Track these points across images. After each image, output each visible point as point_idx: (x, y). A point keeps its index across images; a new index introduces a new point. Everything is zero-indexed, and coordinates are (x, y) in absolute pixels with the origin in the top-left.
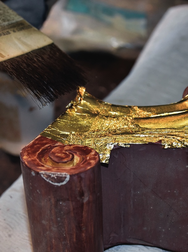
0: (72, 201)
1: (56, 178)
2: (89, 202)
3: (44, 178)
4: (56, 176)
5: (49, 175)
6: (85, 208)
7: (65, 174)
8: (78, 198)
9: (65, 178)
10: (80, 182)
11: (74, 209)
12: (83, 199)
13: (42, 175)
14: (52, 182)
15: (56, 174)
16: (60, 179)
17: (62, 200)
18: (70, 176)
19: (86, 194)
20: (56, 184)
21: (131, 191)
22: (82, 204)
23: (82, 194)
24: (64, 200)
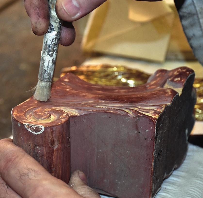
0: (45, 147)
1: (34, 128)
2: (58, 150)
3: (27, 128)
4: (35, 127)
5: (30, 126)
6: (55, 154)
7: (42, 126)
8: (50, 145)
9: (42, 129)
10: (52, 133)
11: (46, 153)
12: (54, 147)
13: (25, 126)
14: (32, 131)
15: (35, 126)
16: (38, 130)
17: (38, 146)
18: (45, 128)
19: (56, 143)
20: (35, 133)
21: (95, 149)
22: (53, 151)
23: (53, 143)
24: (39, 146)
